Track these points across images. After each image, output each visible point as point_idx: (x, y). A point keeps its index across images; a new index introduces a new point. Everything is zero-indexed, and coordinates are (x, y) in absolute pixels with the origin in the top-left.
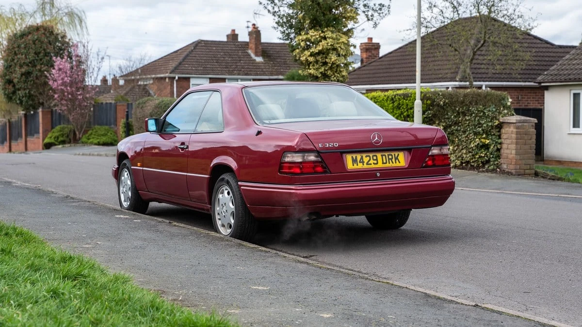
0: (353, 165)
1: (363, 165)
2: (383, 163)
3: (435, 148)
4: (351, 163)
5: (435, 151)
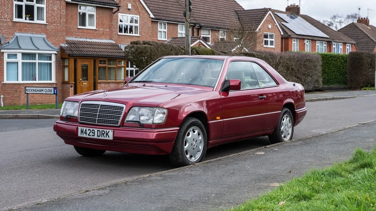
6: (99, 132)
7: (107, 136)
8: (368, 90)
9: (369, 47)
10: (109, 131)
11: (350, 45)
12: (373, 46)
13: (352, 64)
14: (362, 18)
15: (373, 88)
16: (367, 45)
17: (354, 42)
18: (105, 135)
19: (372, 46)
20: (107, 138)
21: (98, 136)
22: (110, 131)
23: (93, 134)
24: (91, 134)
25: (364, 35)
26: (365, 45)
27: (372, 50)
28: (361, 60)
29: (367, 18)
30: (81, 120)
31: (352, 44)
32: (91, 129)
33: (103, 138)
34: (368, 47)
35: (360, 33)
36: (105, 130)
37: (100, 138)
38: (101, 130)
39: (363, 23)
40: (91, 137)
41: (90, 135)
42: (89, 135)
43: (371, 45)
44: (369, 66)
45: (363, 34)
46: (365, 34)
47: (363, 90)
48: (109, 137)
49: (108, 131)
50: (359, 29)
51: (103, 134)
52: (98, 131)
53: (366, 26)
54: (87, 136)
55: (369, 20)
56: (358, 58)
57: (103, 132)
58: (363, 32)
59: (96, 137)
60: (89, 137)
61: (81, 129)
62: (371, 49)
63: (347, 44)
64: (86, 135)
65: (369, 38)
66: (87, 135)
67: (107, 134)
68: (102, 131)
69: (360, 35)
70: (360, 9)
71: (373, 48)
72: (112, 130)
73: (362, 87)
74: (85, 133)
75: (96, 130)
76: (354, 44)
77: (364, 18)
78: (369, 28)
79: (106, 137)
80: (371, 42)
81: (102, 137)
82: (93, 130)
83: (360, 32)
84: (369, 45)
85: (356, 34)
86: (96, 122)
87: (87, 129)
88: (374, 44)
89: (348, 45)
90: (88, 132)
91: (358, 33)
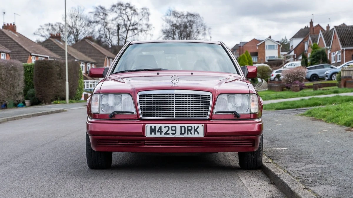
6: (183, 128)
7: (196, 132)
8: (60, 103)
9: (22, 57)
10: (198, 127)
11: (4, 55)
12: (26, 56)
13: (40, 74)
14: (8, 24)
15: (64, 101)
16: (19, 54)
17: (9, 51)
18: (192, 131)
19: (24, 57)
20: (196, 135)
21: (181, 133)
22: (200, 126)
23: (174, 132)
24: (170, 132)
25: (14, 44)
26: (16, 54)
27: (26, 61)
28: (50, 69)
29: (13, 24)
30: (144, 116)
31: (6, 53)
32: (170, 126)
33: (190, 135)
34: (20, 57)
35: (9, 41)
36: (193, 126)
37: (186, 135)
38: (186, 126)
39: (9, 29)
40: (171, 135)
41: (169, 134)
42: (166, 133)
43: (24, 54)
44: (58, 77)
45: (12, 43)
46: (15, 42)
47: (53, 104)
48: (198, 134)
49: (196, 126)
50: (7, 36)
51: (190, 130)
52: (181, 127)
53: (13, 33)
54: (163, 135)
55: (16, 26)
56: (46, 67)
57: (190, 128)
58: (12, 40)
59: (178, 135)
60: (166, 136)
61: (151, 127)
62: (24, 60)
63: (2, 53)
64: (161, 134)
65: (21, 47)
66: (163, 133)
67: (196, 130)
68: (188, 127)
69: (10, 44)
70: (4, 13)
71: (27, 59)
72: (203, 125)
73: (52, 101)
74: (158, 131)
75: (178, 127)
76: (9, 54)
77: (11, 24)
78: (16, 35)
79: (194, 134)
80: (23, 52)
81: (188, 134)
82: (172, 127)
83: (8, 39)
84: (21, 54)
85: (5, 42)
86: (173, 117)
87: (163, 126)
88: (27, 54)
89: (2, 55)
90: (164, 130)
91: (7, 41)
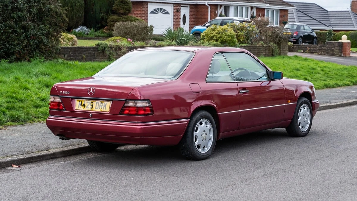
0: (79, 107)
1: (84, 108)
2: (96, 108)
3: (131, 101)
4: (77, 106)
5: (131, 104)
